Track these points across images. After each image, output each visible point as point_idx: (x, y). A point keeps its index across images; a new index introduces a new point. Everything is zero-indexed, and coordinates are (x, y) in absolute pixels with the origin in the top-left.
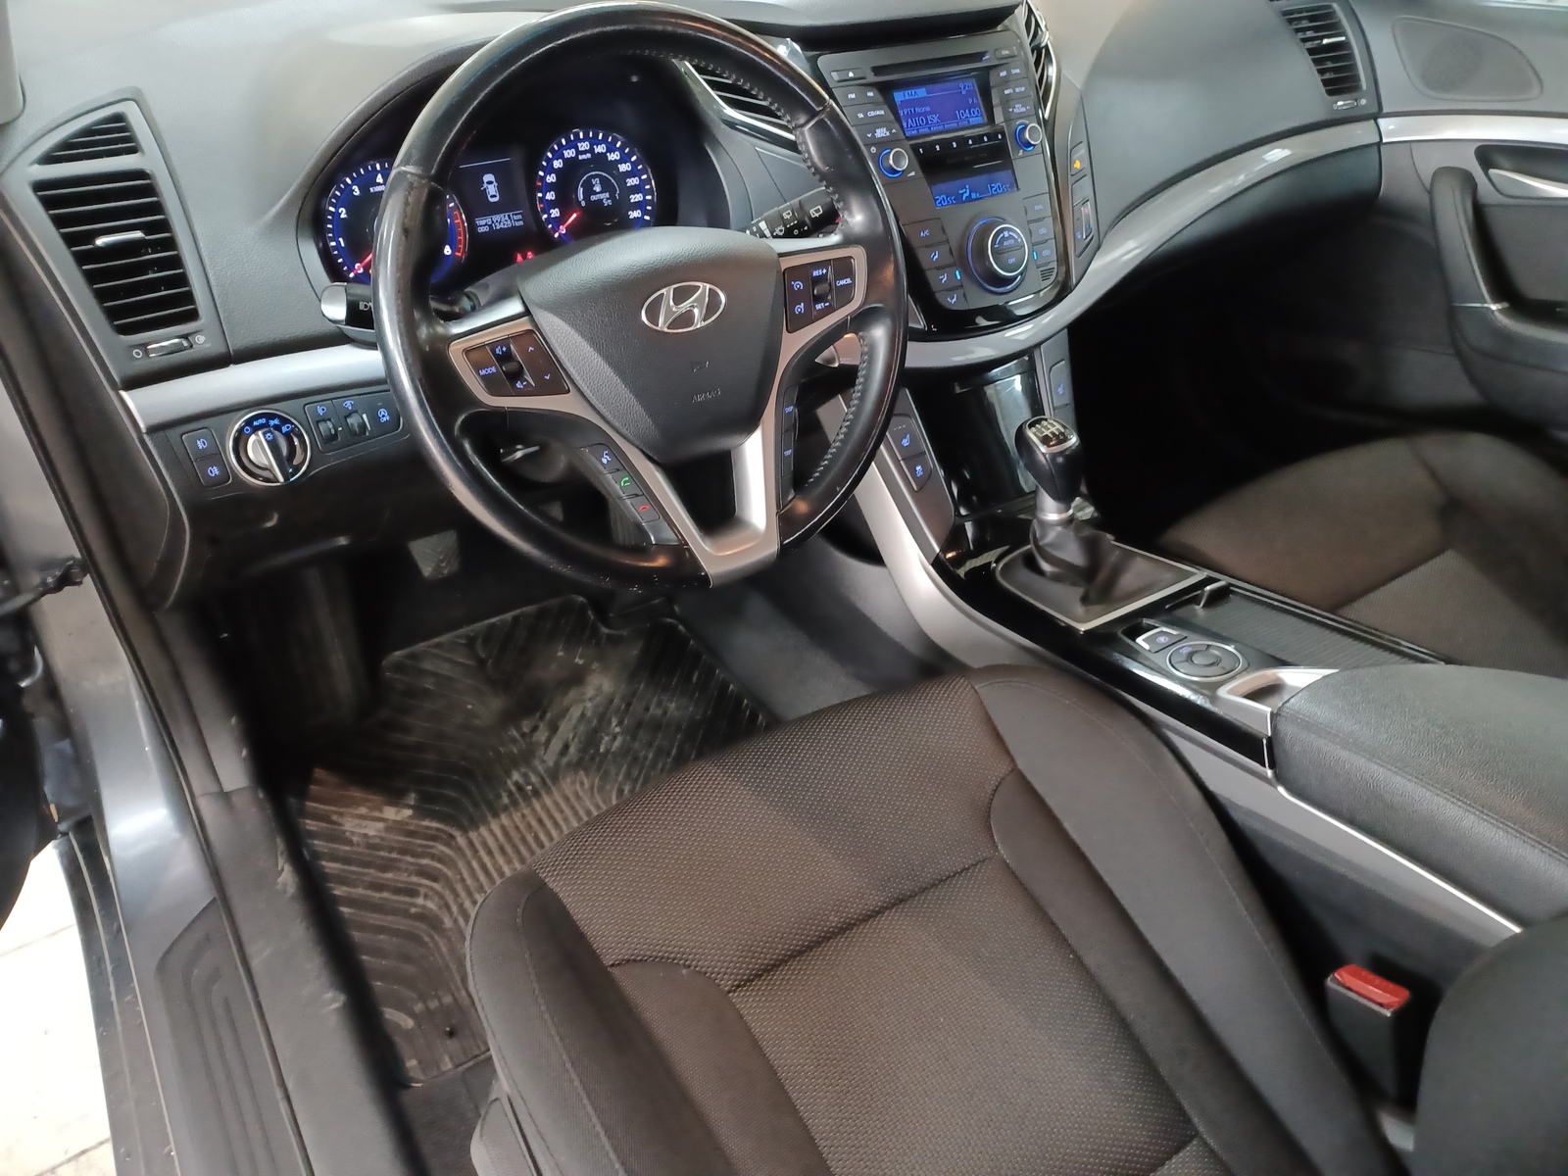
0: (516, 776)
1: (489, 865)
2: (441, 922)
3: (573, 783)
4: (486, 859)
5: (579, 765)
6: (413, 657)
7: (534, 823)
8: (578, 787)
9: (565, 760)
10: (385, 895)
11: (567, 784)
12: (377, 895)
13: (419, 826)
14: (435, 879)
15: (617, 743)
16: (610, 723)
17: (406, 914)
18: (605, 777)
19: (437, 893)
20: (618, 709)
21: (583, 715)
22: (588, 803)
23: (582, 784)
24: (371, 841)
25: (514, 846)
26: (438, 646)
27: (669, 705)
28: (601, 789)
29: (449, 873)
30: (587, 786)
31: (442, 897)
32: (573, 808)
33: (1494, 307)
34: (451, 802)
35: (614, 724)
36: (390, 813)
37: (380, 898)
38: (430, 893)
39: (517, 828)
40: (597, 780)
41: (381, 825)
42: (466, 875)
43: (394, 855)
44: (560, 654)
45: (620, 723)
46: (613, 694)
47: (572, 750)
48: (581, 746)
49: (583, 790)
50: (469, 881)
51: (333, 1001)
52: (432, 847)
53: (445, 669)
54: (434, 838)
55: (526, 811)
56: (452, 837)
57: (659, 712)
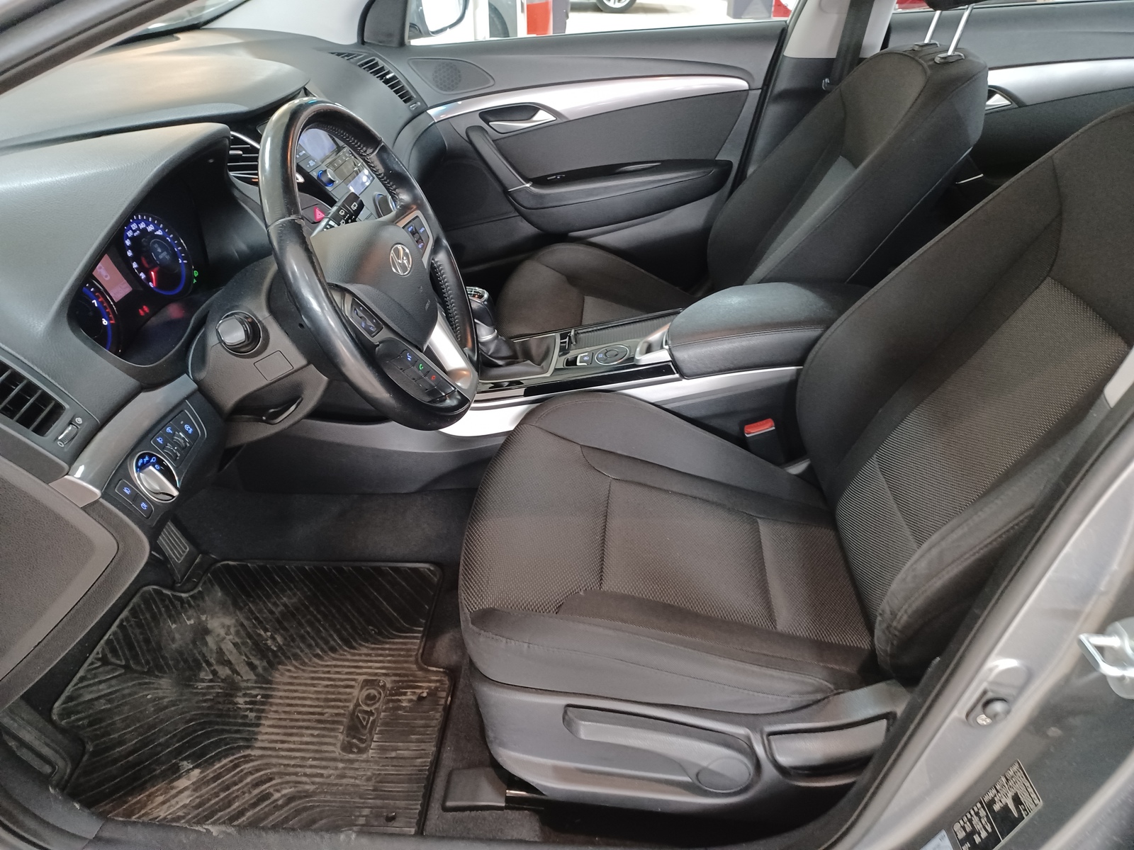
0: (240, 700)
1: (292, 746)
2: (306, 791)
3: (282, 675)
4: (285, 746)
5: (272, 666)
6: (70, 699)
7: (288, 709)
8: (288, 674)
9: (260, 670)
10: (249, 814)
11: (277, 677)
12: (244, 818)
13: (215, 771)
14: (271, 779)
15: (279, 639)
16: (260, 635)
17: (278, 808)
18: (296, 657)
19: (282, 783)
20: (254, 625)
21: (235, 644)
22: (306, 675)
23: (289, 671)
24: (194, 804)
25: (292, 727)
26: (82, 679)
27: (282, 601)
28: (304, 664)
29: (274, 770)
30: (292, 669)
31: (287, 782)
32: (300, 684)
33: (528, 185)
34: (216, 744)
35: (262, 633)
36: (182, 783)
37: (247, 819)
38: (278, 787)
39: (280, 719)
40: (294, 662)
41: (187, 793)
42: (286, 762)
43: (222, 795)
44: (174, 626)
45: (266, 630)
46: (237, 621)
47: (257, 662)
48: (259, 657)
49: (294, 672)
50: (292, 762)
51: (348, 837)
52: (242, 771)
53: (104, 689)
54: (236, 766)
55: (274, 708)
56: (249, 755)
57: (282, 608)
